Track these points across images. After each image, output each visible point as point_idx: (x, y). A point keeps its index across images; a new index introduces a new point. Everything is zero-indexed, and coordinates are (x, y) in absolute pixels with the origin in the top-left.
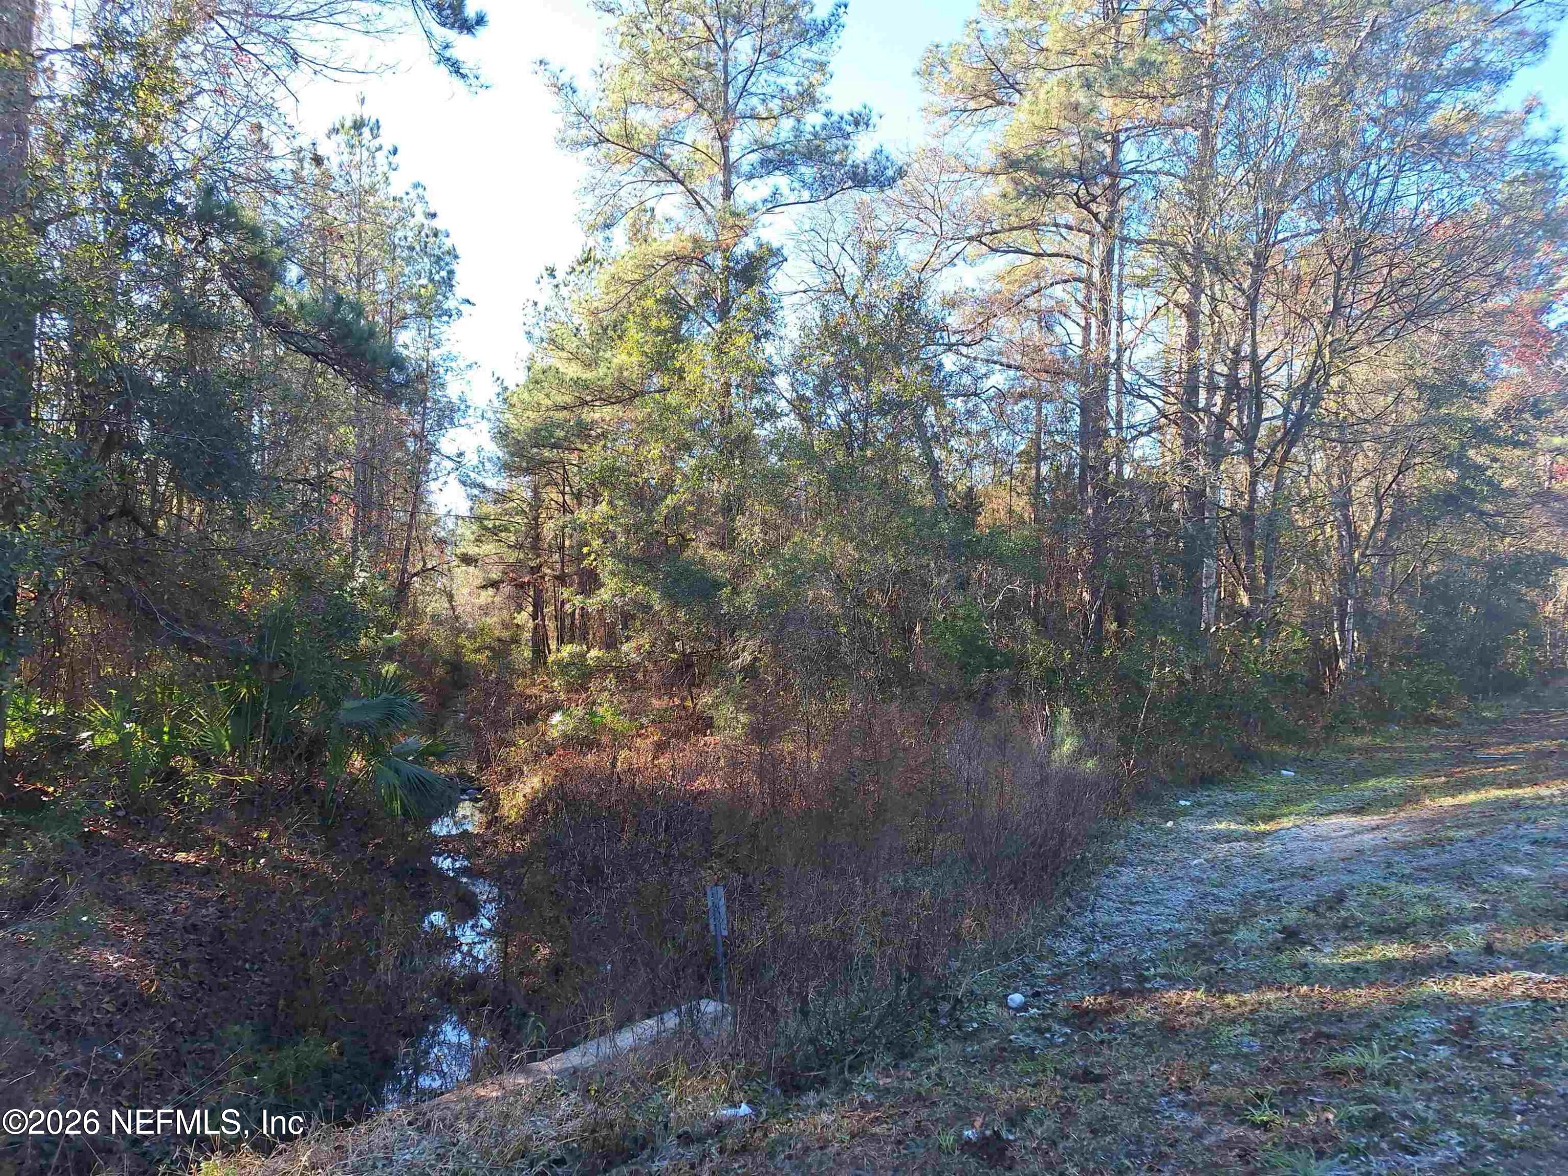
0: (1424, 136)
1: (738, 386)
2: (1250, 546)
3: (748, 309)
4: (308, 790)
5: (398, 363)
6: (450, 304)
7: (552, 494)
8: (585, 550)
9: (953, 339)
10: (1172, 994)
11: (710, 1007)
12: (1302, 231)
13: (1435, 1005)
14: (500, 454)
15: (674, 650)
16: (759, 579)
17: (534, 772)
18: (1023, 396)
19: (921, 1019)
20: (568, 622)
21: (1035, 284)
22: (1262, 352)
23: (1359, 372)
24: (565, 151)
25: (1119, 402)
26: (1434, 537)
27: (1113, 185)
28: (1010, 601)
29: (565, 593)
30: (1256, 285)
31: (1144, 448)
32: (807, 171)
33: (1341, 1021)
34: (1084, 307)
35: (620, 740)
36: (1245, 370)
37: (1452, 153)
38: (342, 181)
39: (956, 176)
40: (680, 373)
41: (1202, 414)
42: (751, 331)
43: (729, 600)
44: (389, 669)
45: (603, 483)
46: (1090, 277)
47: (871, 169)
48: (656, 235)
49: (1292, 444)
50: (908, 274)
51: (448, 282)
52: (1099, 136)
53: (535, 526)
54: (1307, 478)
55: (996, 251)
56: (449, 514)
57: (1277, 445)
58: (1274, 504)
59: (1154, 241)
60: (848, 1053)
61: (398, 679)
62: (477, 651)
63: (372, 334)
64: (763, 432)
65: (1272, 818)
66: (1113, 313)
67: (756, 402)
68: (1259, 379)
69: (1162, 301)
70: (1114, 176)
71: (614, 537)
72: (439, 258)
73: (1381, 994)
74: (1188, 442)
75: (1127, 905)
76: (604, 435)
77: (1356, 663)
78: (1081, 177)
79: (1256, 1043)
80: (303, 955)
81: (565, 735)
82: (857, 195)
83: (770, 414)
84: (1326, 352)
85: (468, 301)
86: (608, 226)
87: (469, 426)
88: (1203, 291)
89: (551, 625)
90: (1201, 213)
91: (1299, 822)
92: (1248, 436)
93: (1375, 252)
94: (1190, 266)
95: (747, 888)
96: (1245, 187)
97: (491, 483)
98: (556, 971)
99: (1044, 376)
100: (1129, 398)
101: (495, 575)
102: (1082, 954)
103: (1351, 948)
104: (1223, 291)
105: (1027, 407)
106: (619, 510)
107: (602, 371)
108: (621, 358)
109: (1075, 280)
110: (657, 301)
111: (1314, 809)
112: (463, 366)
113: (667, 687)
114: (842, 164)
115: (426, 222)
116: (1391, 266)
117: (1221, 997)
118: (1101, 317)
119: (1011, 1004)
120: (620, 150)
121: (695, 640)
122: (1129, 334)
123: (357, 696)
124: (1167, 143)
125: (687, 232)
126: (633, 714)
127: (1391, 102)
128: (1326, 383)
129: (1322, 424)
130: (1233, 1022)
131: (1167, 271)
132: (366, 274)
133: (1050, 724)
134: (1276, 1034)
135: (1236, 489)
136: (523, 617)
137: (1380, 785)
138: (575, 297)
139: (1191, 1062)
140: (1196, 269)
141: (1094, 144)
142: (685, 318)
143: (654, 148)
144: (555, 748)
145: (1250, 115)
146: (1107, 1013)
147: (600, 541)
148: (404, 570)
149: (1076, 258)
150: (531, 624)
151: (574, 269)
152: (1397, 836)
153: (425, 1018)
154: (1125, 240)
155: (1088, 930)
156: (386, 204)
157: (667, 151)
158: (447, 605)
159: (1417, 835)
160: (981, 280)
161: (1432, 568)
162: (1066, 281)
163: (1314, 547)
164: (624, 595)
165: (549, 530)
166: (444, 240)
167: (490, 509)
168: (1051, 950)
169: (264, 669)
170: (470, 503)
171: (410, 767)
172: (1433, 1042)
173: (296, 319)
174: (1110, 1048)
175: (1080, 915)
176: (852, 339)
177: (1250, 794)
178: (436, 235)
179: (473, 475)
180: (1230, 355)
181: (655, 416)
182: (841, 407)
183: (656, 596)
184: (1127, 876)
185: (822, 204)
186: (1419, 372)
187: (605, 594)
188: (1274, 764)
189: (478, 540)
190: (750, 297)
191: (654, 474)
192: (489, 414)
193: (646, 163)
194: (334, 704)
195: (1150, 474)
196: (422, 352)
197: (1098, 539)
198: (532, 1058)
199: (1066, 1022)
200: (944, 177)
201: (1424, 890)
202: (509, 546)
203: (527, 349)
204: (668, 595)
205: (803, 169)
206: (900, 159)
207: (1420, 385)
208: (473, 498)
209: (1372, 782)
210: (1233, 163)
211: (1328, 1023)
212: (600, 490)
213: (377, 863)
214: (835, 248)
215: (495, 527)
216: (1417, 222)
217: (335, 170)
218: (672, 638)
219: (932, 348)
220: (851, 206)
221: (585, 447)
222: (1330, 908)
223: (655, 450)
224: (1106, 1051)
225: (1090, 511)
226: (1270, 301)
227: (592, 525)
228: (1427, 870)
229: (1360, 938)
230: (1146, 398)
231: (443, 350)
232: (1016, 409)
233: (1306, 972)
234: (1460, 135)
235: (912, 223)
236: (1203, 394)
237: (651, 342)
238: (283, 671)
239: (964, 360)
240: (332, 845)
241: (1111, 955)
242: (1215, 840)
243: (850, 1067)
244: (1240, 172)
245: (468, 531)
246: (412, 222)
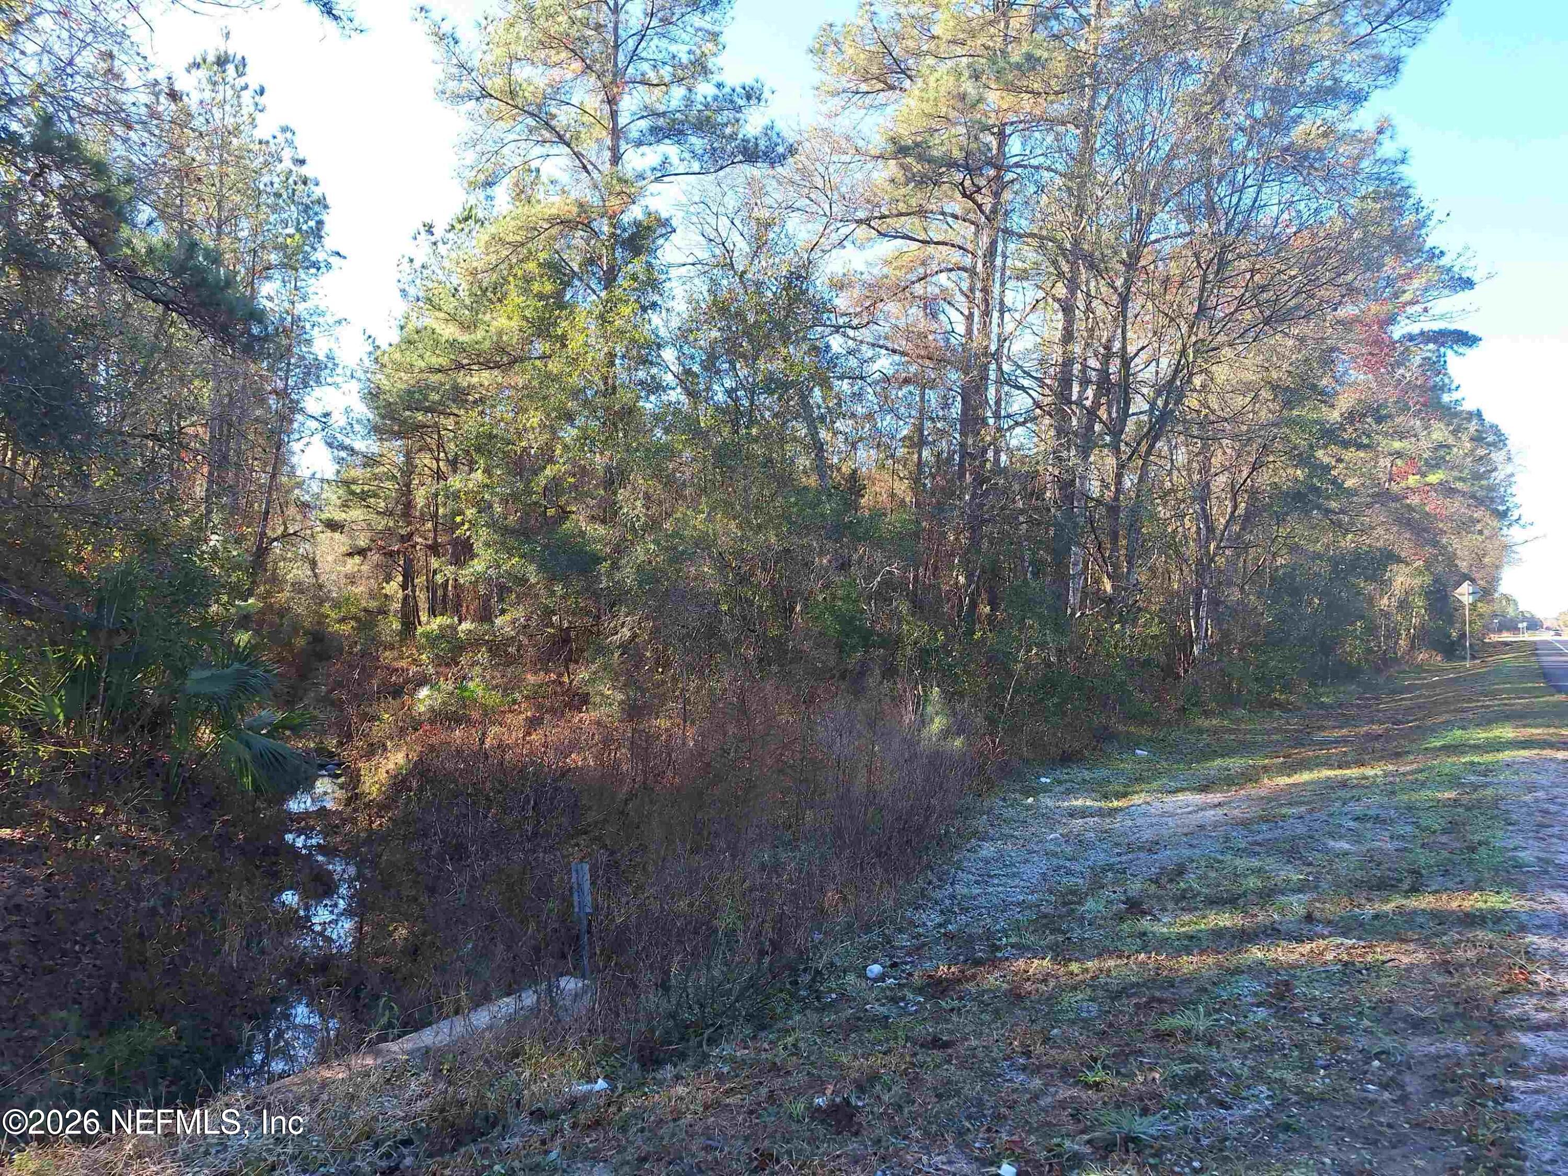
0: (1286, 149)
1: (624, 357)
2: (1115, 537)
3: (634, 278)
4: (150, 763)
5: (258, 316)
6: (319, 256)
7: (425, 460)
8: (458, 519)
9: (841, 321)
10: (1021, 964)
11: (569, 984)
12: (1172, 233)
13: (1258, 970)
14: (371, 417)
15: (552, 625)
16: (639, 553)
17: (397, 747)
18: (907, 381)
19: (781, 991)
20: (440, 593)
21: (921, 270)
22: (1131, 349)
23: (1221, 373)
24: (445, 103)
25: (997, 391)
26: (1283, 532)
27: (998, 177)
28: (887, 583)
29: (435, 563)
30: (1128, 284)
31: (1018, 437)
32: (697, 142)
33: (1173, 986)
34: (968, 297)
35: (490, 715)
36: (1114, 366)
37: (1312, 166)
38: (202, 119)
39: (847, 158)
40: (563, 340)
41: (1074, 407)
42: (637, 301)
43: (610, 575)
44: (243, 638)
45: (478, 450)
46: (975, 267)
47: (762, 144)
48: (541, 196)
49: (1156, 438)
50: (796, 253)
51: (317, 232)
52: (987, 128)
53: (406, 491)
54: (1170, 473)
55: (885, 235)
56: (313, 476)
57: (1142, 439)
58: (1138, 496)
59: (1032, 235)
60: (708, 1027)
61: (253, 648)
62: (343, 620)
63: (229, 282)
64: (649, 405)
65: (1125, 795)
66: (995, 303)
67: (641, 374)
68: (1127, 375)
69: (1041, 294)
70: (998, 168)
71: (490, 506)
72: (307, 207)
73: (1210, 961)
74: (1061, 432)
75: (985, 879)
76: (482, 400)
77: (1209, 649)
78: (967, 167)
79: (1094, 1007)
80: (141, 935)
81: (432, 710)
82: (748, 170)
83: (656, 387)
84: (1190, 351)
85: (338, 254)
86: (489, 184)
87: (336, 385)
88: (1078, 287)
89: (422, 596)
90: (1080, 210)
91: (1148, 799)
92: (1115, 430)
93: (1240, 257)
94: (1068, 262)
95: (613, 865)
96: (1121, 188)
97: (359, 445)
98: (413, 951)
99: (927, 362)
100: (1006, 388)
101: (362, 543)
102: (940, 925)
103: (1186, 918)
104: (1098, 289)
105: (910, 392)
106: (495, 479)
107: (479, 334)
108: (501, 322)
109: (959, 269)
110: (540, 265)
111: (1164, 785)
112: (331, 321)
113: (543, 662)
114: (733, 137)
115: (294, 168)
116: (1253, 271)
117: (1065, 965)
118: (983, 308)
119: (869, 974)
120: (503, 106)
121: (574, 614)
122: (1009, 326)
123: (207, 665)
124: (1050, 139)
125: (574, 195)
126: (505, 690)
127: (1258, 112)
128: (1189, 381)
129: (1185, 421)
130: (1074, 988)
131: (1047, 266)
132: (227, 219)
133: (920, 702)
134: (1113, 999)
135: (1103, 481)
136: (393, 588)
137: (1225, 765)
138: (454, 255)
139: (1034, 1027)
140: (1073, 265)
141: (981, 135)
142: (568, 284)
143: (539, 106)
144: (421, 724)
145: (1128, 117)
146: (959, 981)
147: (474, 511)
148: (263, 534)
149: (960, 248)
150: (400, 595)
151: (453, 227)
152: (1236, 812)
153: (273, 1000)
154: (1008, 232)
155: (947, 902)
156: (251, 146)
157: (554, 110)
158: (309, 573)
159: (1255, 811)
160: (869, 264)
161: (1280, 561)
162: (951, 270)
163: (1174, 538)
164: (499, 567)
165: (420, 498)
166: (313, 188)
167: (357, 473)
168: (911, 923)
169: (102, 635)
170: (337, 467)
171: (262, 741)
172: (1253, 1005)
173: (144, 263)
174: (960, 1015)
175: (940, 887)
176: (740, 315)
177: (1105, 773)
178: (305, 183)
179: (340, 437)
180: (1102, 350)
181: (535, 383)
182: (729, 383)
183: (532, 568)
184: (988, 850)
185: (711, 177)
186: (1275, 375)
187: (477, 567)
188: (1132, 744)
189: (345, 506)
190: (637, 266)
191: (534, 441)
192: (359, 374)
193: (531, 121)
194: (181, 673)
195: (1023, 463)
196: (286, 305)
197: (975, 524)
198: (383, 1039)
199: (920, 991)
200: (835, 158)
201: (1256, 863)
202: (378, 513)
203: (400, 307)
204: (542, 568)
205: (693, 139)
206: (791, 137)
207: (1275, 388)
208: (340, 461)
209: (1218, 762)
210: (1111, 163)
211: (1162, 988)
212: (476, 457)
213: (225, 840)
214: (724, 222)
215: (363, 492)
216: (1276, 231)
217: (194, 108)
218: (549, 612)
219: (819, 329)
220: (742, 180)
221: (462, 412)
222: (1171, 881)
223: (534, 419)
224: (955, 1018)
225: (967, 497)
226: (1141, 300)
227: (466, 493)
228: (1260, 844)
229: (1196, 909)
230: (1023, 388)
231: (309, 304)
232: (900, 394)
233: (1145, 941)
234: (1319, 150)
235: (802, 203)
236: (1076, 388)
237: (533, 308)
238: (124, 638)
239: (850, 342)
240: (176, 821)
241: (967, 925)
242: (1071, 815)
243: (708, 1040)
244: (1117, 173)
245: (333, 496)
246: (280, 167)
